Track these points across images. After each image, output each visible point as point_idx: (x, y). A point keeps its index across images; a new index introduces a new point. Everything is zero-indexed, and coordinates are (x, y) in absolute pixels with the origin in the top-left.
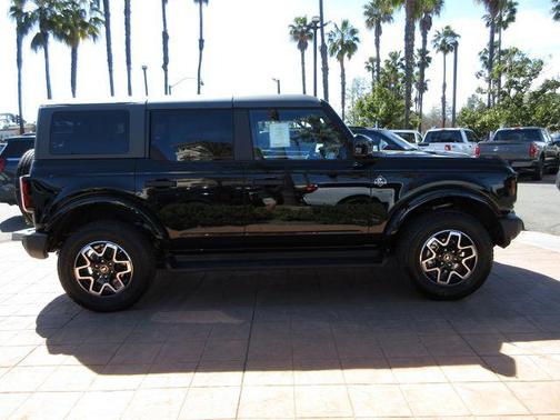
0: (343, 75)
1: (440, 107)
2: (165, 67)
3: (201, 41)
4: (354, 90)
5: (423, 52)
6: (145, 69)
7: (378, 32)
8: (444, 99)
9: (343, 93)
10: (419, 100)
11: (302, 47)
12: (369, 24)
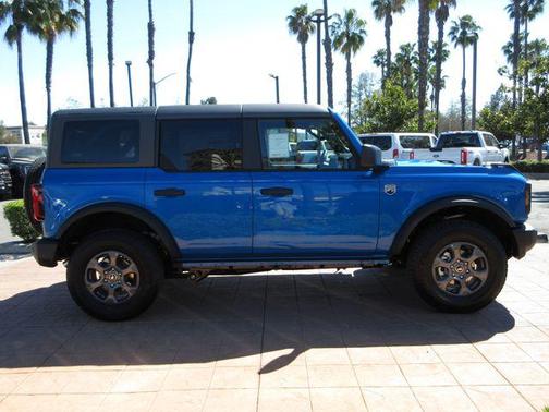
0: (349, 70)
1: (459, 106)
2: (150, 62)
3: (191, 34)
4: (361, 87)
5: (439, 45)
6: (128, 64)
7: (389, 22)
8: (463, 96)
9: (349, 90)
10: (436, 98)
11: (303, 39)
12: (378, 14)
